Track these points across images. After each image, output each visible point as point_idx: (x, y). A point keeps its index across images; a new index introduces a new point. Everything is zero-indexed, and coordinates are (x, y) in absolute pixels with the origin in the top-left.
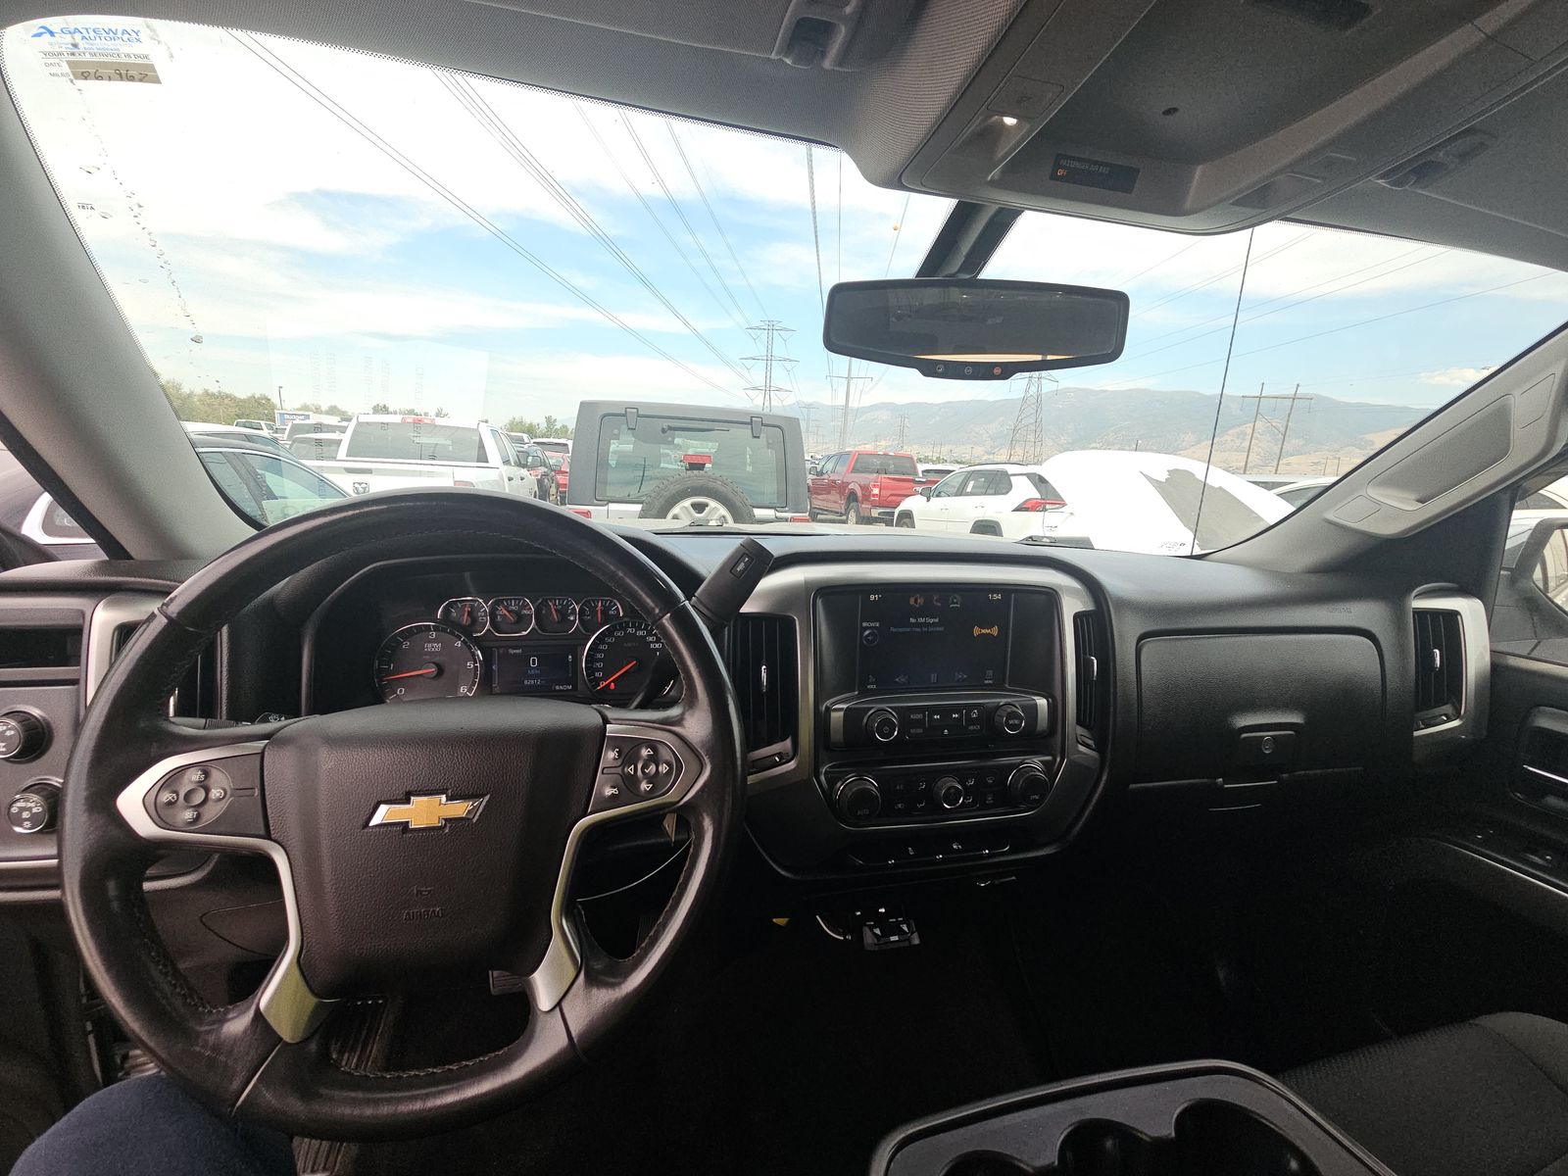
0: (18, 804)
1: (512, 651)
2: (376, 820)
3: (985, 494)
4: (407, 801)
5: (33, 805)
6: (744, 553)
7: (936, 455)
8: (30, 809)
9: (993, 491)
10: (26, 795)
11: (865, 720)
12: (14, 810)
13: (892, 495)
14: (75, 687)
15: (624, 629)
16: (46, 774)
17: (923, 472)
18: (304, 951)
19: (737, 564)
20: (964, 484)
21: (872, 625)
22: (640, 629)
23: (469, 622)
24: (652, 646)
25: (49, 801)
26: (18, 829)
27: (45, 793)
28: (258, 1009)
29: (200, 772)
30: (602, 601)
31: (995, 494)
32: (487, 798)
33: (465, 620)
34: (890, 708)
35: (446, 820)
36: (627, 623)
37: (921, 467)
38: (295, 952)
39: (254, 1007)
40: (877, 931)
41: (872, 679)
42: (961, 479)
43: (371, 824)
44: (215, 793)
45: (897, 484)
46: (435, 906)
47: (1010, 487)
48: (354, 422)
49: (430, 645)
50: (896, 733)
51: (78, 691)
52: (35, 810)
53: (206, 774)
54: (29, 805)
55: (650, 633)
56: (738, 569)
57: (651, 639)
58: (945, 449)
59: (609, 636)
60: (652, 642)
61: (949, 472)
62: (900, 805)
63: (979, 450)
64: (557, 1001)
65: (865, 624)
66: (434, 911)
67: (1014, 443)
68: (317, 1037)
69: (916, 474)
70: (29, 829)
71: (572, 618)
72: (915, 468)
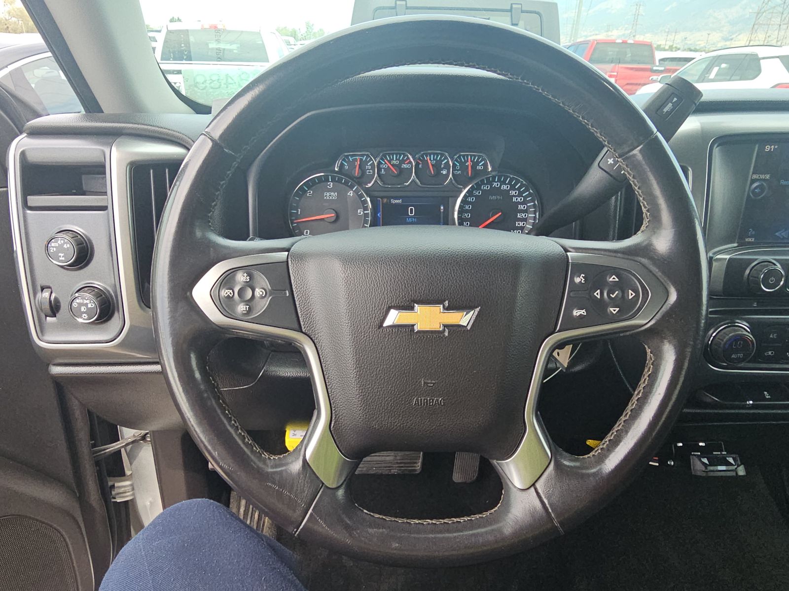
0: (78, 301)
1: (394, 201)
2: (388, 322)
3: (729, 80)
4: (411, 308)
5: (88, 302)
6: (673, 93)
7: (669, 43)
8: (86, 305)
9: (738, 78)
10: (81, 293)
11: (747, 272)
12: (75, 305)
13: (628, 84)
14: (106, 211)
15: (490, 183)
16: (93, 280)
17: (661, 60)
18: (333, 423)
19: (663, 105)
20: (708, 70)
21: (762, 177)
22: (504, 183)
23: (360, 175)
24: (514, 199)
25: (98, 299)
26: (80, 320)
27: (93, 293)
28: (305, 461)
29: (245, 275)
30: (471, 156)
31: (740, 79)
32: (478, 309)
33: (357, 172)
34: (775, 260)
35: (445, 326)
36: (494, 177)
37: (659, 55)
38: (326, 421)
39: (301, 458)
40: (705, 461)
41: (751, 232)
42: (704, 66)
43: (385, 325)
44: (258, 292)
45: (631, 72)
46: (439, 396)
47: (758, 71)
48: (164, 31)
49: (328, 194)
50: (782, 283)
51: (108, 215)
52: (89, 306)
53: (250, 275)
54: (85, 302)
55: (513, 188)
56: (665, 110)
57: (514, 193)
58: (679, 37)
59: (477, 189)
60: (515, 196)
61: (688, 60)
62: (770, 353)
63: (716, 37)
64: (532, 483)
65: (755, 176)
66: (438, 400)
67: (756, 27)
68: (344, 486)
69: (654, 63)
70: (86, 319)
71: (444, 172)
72: (652, 56)
